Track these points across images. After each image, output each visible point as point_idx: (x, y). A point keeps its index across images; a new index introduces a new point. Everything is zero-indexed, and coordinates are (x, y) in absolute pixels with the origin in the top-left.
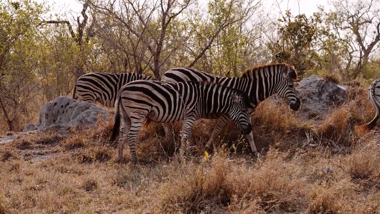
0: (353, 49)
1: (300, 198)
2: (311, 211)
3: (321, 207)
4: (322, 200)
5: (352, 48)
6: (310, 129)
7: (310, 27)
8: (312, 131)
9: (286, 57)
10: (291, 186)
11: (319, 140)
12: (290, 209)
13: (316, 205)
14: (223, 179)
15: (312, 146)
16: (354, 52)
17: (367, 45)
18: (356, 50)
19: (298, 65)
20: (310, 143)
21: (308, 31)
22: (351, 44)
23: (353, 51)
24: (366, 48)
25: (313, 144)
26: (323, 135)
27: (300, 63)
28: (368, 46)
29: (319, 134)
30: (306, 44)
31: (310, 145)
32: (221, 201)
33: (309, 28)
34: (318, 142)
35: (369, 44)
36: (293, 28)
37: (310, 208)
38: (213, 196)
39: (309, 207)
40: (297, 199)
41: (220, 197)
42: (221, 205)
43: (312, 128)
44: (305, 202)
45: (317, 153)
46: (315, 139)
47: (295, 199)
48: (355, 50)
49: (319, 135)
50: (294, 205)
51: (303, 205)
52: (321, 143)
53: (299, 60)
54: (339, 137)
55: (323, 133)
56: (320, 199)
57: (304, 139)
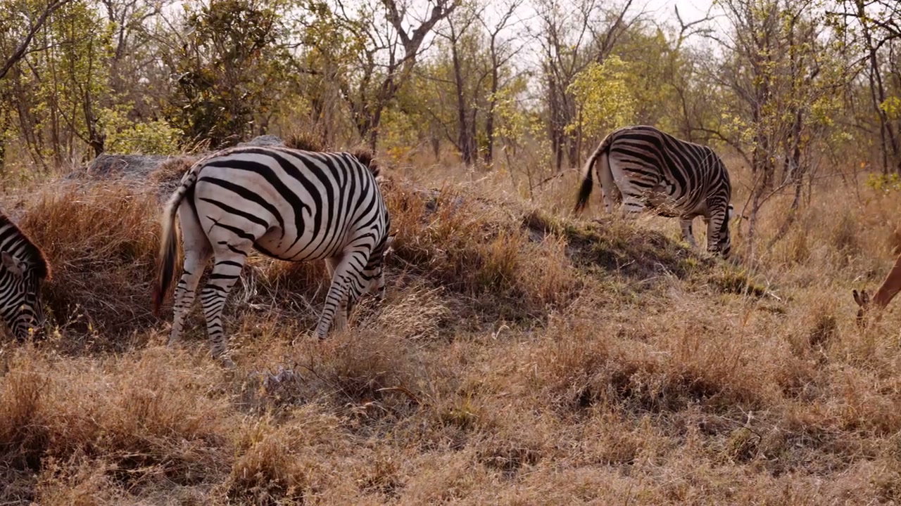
0: (376, 45)
1: (213, 449)
2: (237, 480)
3: (259, 474)
4: (260, 456)
5: (374, 40)
6: (250, 268)
7: (260, 14)
8: (255, 271)
9: (204, 83)
10: (191, 420)
11: (273, 293)
12: (188, 475)
13: (247, 467)
14: (31, 409)
15: (255, 309)
16: (379, 51)
17: (412, 29)
18: (384, 47)
19: (232, 103)
20: (250, 301)
21: (255, 23)
22: (373, 33)
23: (377, 49)
24: (411, 36)
25: (256, 303)
26: (282, 281)
27: (237, 98)
28: (414, 31)
29: (272, 278)
30: (252, 53)
31: (251, 305)
32: (28, 459)
33: (258, 16)
34: (268, 300)
35: (418, 26)
36: (220, 16)
37: (236, 475)
38: (8, 450)
39: (233, 472)
40: (206, 450)
41: (23, 452)
42: (27, 469)
43: (256, 264)
44: (225, 458)
45: (264, 325)
46: (263, 292)
47: (202, 452)
48: (379, 45)
49: (271, 282)
50: (199, 466)
51: (219, 465)
52: (277, 301)
53: (234, 90)
54: (317, 286)
55: (282, 276)
56: (257, 452)
57: (237, 292)
